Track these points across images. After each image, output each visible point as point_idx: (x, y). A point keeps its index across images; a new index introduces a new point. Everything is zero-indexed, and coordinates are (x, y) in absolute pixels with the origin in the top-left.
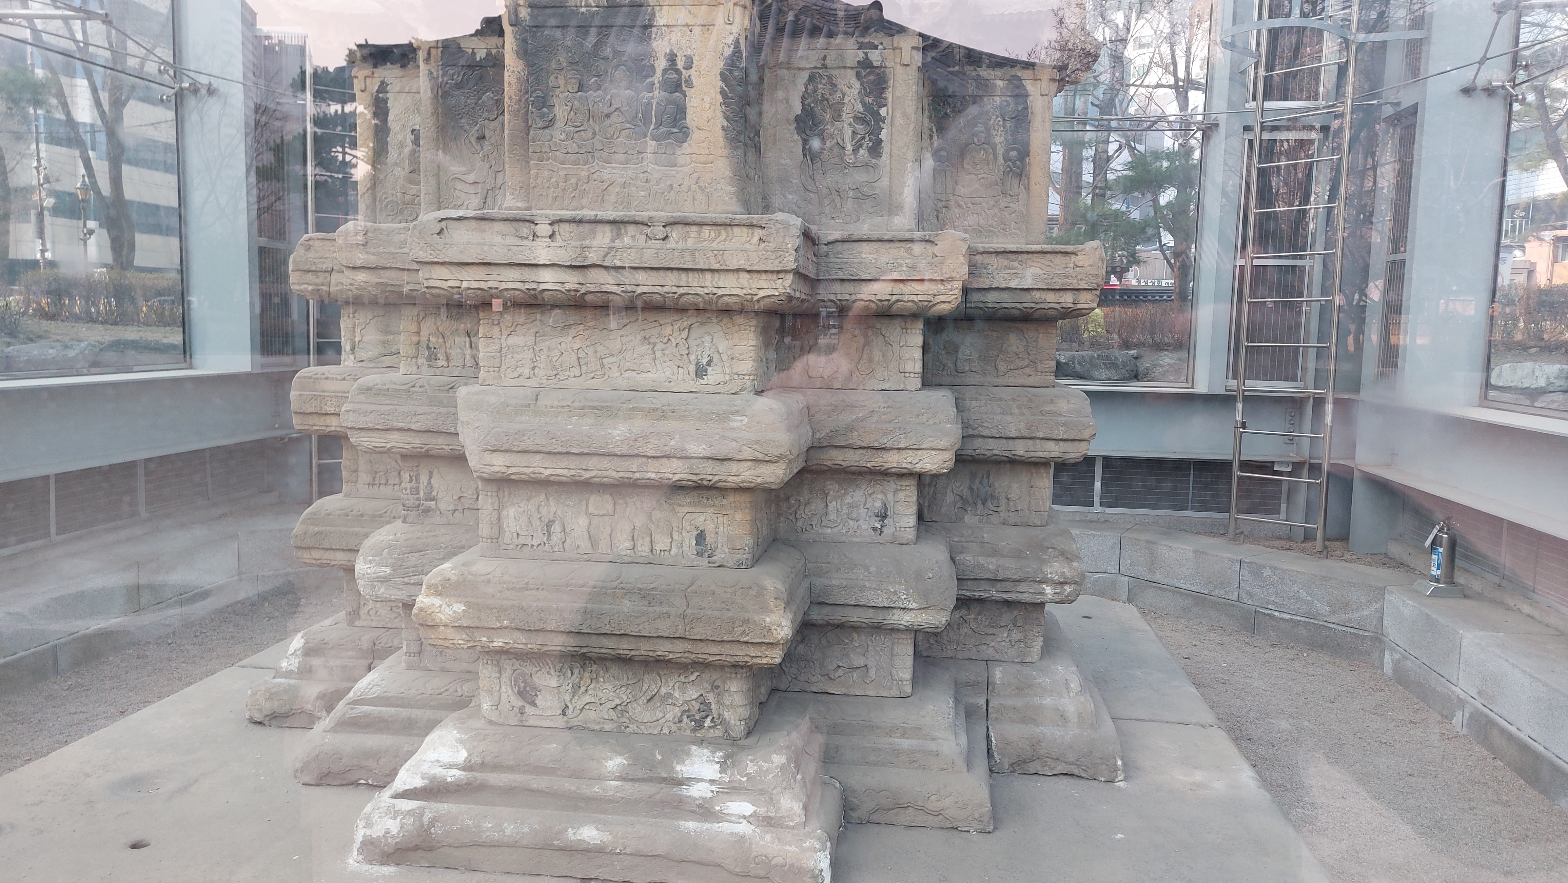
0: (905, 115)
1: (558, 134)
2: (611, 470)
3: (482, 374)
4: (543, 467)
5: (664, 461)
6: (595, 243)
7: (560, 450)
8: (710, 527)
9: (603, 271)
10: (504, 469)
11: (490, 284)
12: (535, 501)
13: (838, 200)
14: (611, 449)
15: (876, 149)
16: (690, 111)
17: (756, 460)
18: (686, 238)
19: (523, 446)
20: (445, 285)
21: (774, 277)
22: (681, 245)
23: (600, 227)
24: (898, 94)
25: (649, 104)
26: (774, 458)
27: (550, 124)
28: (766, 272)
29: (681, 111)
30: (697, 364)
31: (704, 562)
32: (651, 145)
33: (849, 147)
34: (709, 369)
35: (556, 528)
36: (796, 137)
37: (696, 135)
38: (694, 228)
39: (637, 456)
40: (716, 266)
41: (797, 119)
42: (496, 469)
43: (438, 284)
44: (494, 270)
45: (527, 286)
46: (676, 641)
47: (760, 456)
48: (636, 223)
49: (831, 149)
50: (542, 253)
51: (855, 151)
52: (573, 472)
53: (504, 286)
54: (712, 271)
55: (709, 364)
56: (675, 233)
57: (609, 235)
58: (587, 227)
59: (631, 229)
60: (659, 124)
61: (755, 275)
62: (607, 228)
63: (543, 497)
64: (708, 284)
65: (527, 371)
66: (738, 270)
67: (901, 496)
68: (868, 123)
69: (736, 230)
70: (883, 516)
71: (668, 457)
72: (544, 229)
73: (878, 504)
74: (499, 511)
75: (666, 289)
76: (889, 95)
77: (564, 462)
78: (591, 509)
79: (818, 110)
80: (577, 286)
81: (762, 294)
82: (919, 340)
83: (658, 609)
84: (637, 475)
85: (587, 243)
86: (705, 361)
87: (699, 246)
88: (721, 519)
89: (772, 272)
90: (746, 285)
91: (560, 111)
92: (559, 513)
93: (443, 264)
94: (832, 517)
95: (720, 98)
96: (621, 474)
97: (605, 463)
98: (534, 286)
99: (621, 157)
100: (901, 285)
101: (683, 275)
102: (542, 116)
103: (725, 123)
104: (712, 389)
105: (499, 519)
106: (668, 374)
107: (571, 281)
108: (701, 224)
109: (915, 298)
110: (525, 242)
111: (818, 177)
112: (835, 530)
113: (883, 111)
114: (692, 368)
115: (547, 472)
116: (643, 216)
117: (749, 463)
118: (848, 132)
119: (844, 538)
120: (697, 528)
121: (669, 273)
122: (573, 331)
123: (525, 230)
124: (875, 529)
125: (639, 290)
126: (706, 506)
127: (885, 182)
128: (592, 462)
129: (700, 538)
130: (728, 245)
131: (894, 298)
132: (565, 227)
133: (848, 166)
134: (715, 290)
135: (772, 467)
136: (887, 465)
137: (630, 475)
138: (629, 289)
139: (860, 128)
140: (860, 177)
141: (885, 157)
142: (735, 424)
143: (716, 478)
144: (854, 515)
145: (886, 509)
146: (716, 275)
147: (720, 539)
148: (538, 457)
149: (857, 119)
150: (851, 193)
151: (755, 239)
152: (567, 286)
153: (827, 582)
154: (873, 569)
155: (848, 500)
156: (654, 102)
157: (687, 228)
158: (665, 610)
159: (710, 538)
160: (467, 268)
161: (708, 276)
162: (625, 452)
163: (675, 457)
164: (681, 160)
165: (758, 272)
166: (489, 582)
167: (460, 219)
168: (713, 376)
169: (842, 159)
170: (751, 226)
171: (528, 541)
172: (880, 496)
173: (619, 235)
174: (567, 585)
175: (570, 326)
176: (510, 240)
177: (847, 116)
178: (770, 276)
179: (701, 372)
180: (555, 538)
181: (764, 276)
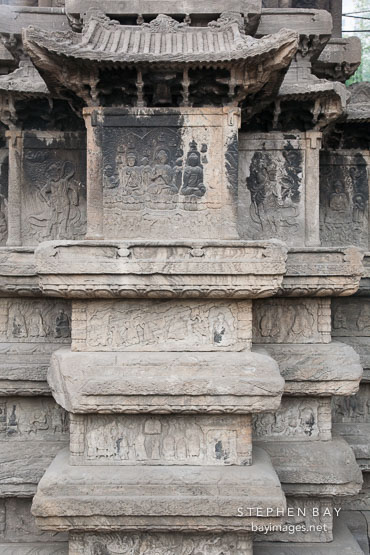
0: (314, 177)
1: (121, 191)
2: (166, 405)
3: (74, 344)
4: (123, 405)
5: (202, 398)
6: (156, 260)
7: (135, 393)
8: (224, 439)
9: (162, 277)
10: (95, 407)
11: (87, 287)
12: (109, 426)
13: (273, 227)
14: (168, 391)
15: (296, 197)
16: (205, 177)
17: (263, 396)
18: (215, 256)
19: (110, 392)
20: (57, 288)
21: (272, 278)
22: (212, 260)
23: (160, 249)
24: (309, 165)
25: (180, 173)
26: (275, 394)
27: (116, 185)
28: (266, 275)
29: (200, 176)
30: (215, 333)
31: (221, 462)
32: (181, 198)
33: (280, 196)
34: (223, 336)
35: (123, 443)
36: (247, 190)
37: (209, 192)
38: (221, 249)
39: (185, 395)
40: (236, 273)
41: (248, 179)
42: (90, 407)
43: (53, 288)
44: (91, 278)
45: (112, 287)
46: (213, 519)
47: (266, 393)
48: (183, 246)
49: (269, 197)
50: (122, 266)
51: (284, 198)
52: (141, 407)
53: (96, 288)
54: (232, 275)
55: (222, 333)
56: (209, 252)
57: (165, 255)
58: (153, 249)
59: (180, 250)
60: (186, 185)
61: (260, 278)
62: (165, 250)
63: (114, 423)
64: (229, 283)
65: (104, 342)
66: (248, 275)
67: (323, 410)
68: (290, 182)
69: (247, 250)
70: (311, 423)
71: (204, 395)
72: (124, 251)
73: (308, 416)
74: (85, 434)
75: (202, 287)
76: (303, 166)
77: (136, 401)
78: (146, 431)
79: (260, 175)
80: (144, 287)
81: (263, 289)
82: (329, 312)
83: (200, 497)
84: (184, 408)
85: (151, 260)
86: (219, 331)
87: (224, 260)
88: (231, 433)
89: (270, 275)
90: (253, 283)
91: (122, 177)
92: (125, 433)
93: (55, 275)
94: (279, 425)
95: (225, 170)
96: (174, 408)
97: (162, 401)
98: (116, 287)
99: (163, 205)
100: (324, 279)
101: (213, 278)
102: (112, 180)
103: (229, 184)
104: (225, 349)
105: (84, 439)
106: (196, 340)
107: (141, 284)
108: (225, 247)
109: (332, 287)
110: (111, 260)
111: (262, 214)
112: (281, 434)
113: (299, 175)
114: (212, 336)
115: (124, 408)
116: (188, 241)
117: (258, 398)
118: (279, 187)
119: (287, 439)
120: (216, 440)
121: (204, 277)
122: (134, 315)
123: (109, 252)
124: (306, 432)
125: (185, 288)
126: (221, 425)
127: (302, 217)
128: (155, 401)
129: (218, 447)
130: (241, 259)
131: (319, 287)
132: (137, 249)
133: (280, 207)
134: (233, 287)
135: (273, 399)
136: (318, 392)
137: (179, 408)
138: (179, 288)
139: (286, 185)
140: (287, 214)
141: (302, 202)
142: (247, 372)
143: (236, 408)
144: (293, 424)
145: (313, 419)
146: (235, 278)
147: (231, 448)
148: (119, 398)
149: (285, 180)
150: (282, 224)
151: (260, 255)
152: (138, 287)
153: (284, 469)
154: (311, 459)
155: (288, 413)
156: (183, 172)
157: (216, 249)
158: (205, 497)
159: (224, 447)
160: (73, 278)
161: (229, 278)
162: (177, 393)
163: (209, 395)
164: (200, 207)
165: (261, 275)
166: (84, 484)
167: (69, 246)
168: (225, 341)
169: (276, 203)
170: (257, 247)
171: (105, 453)
172: (310, 411)
173: (172, 254)
174: (138, 483)
175: (131, 312)
176: (101, 259)
177: (278, 177)
178: (269, 278)
179: (217, 338)
180: (122, 451)
181: (265, 278)
